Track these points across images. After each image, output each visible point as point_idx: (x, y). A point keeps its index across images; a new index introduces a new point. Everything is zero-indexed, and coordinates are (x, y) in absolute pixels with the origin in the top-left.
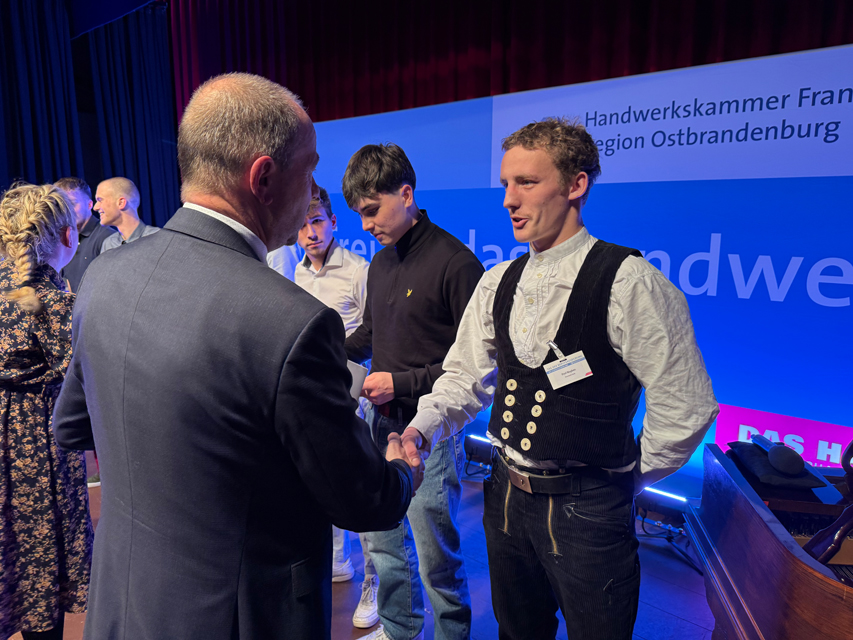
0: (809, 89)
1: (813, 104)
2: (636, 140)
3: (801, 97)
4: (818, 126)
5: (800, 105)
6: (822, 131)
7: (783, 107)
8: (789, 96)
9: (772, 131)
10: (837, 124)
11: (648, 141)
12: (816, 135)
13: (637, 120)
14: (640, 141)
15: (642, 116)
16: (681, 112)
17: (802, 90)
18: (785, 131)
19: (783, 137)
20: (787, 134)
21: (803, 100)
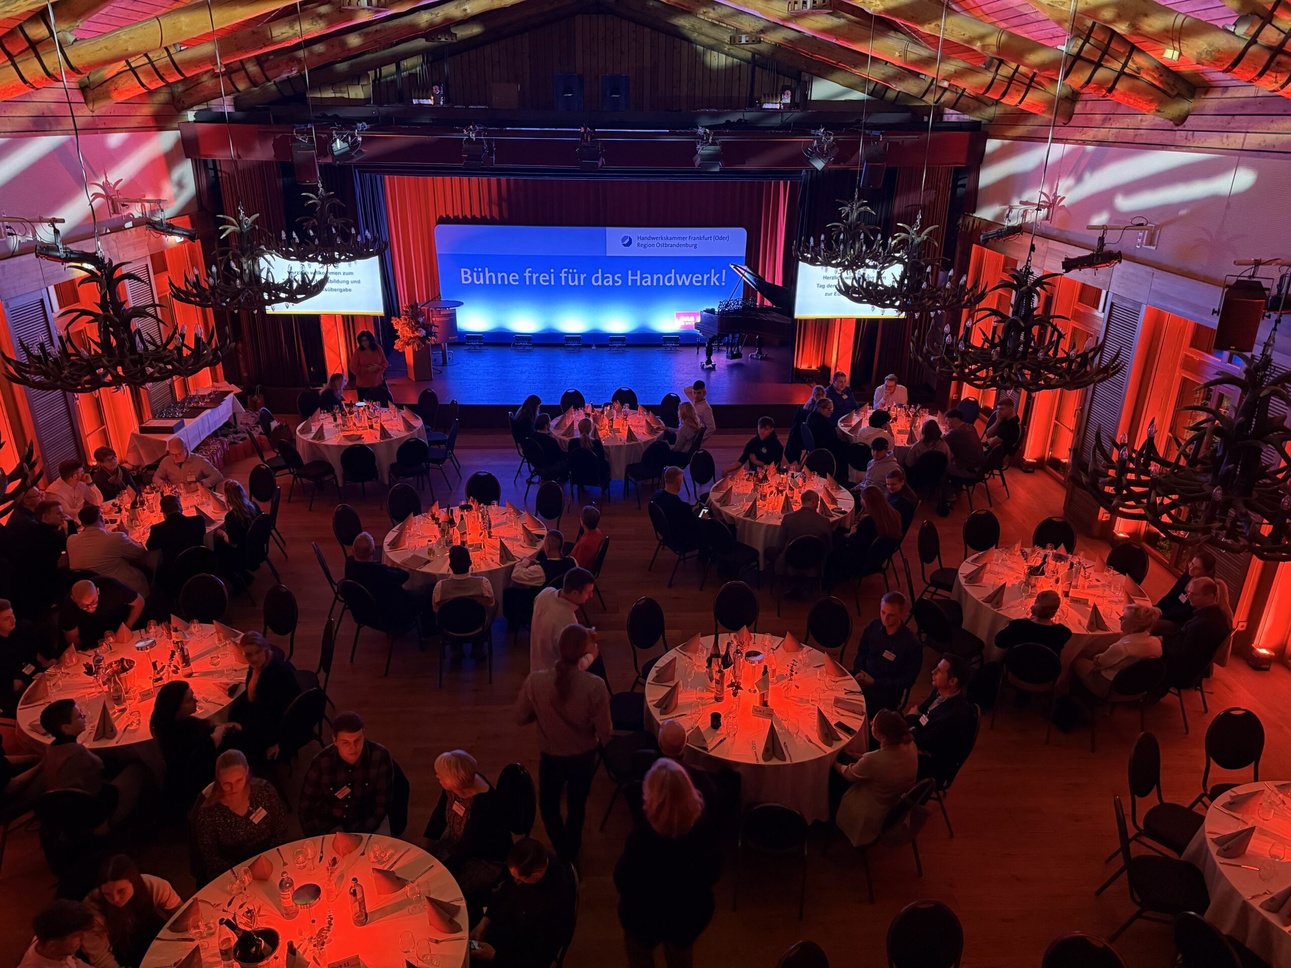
1: (692, 240)
6: (694, 246)
8: (687, 237)
13: (652, 239)
14: (653, 245)
16: (664, 238)
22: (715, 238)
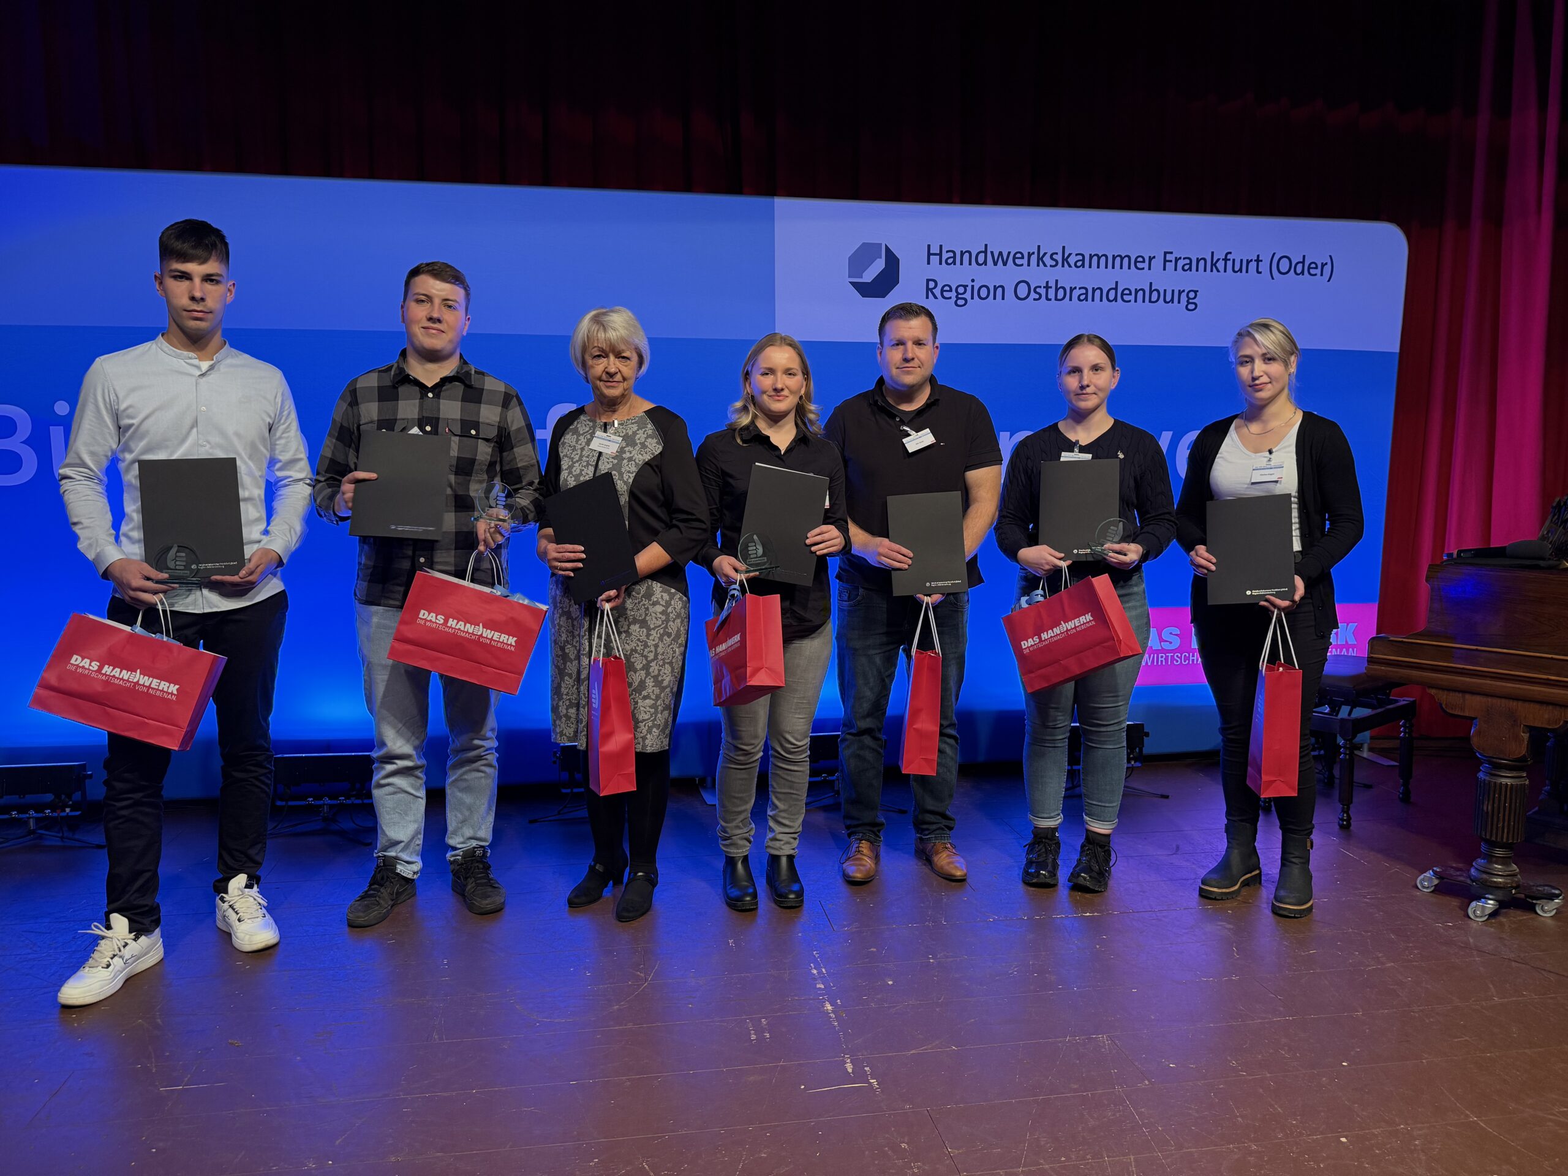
0: (1171, 253)
1: (1176, 270)
2: (995, 288)
3: (1165, 261)
4: (1180, 293)
5: (1164, 269)
6: (1184, 296)
7: (1150, 269)
8: (1154, 257)
9: (1140, 294)
10: (1196, 292)
11: (1009, 293)
12: (1179, 302)
13: (995, 264)
14: (1000, 290)
15: (1001, 259)
16: (1047, 259)
17: (1166, 253)
18: (1151, 294)
19: (1150, 301)
20: (1154, 298)
21: (1167, 263)
22: (1275, 262)
